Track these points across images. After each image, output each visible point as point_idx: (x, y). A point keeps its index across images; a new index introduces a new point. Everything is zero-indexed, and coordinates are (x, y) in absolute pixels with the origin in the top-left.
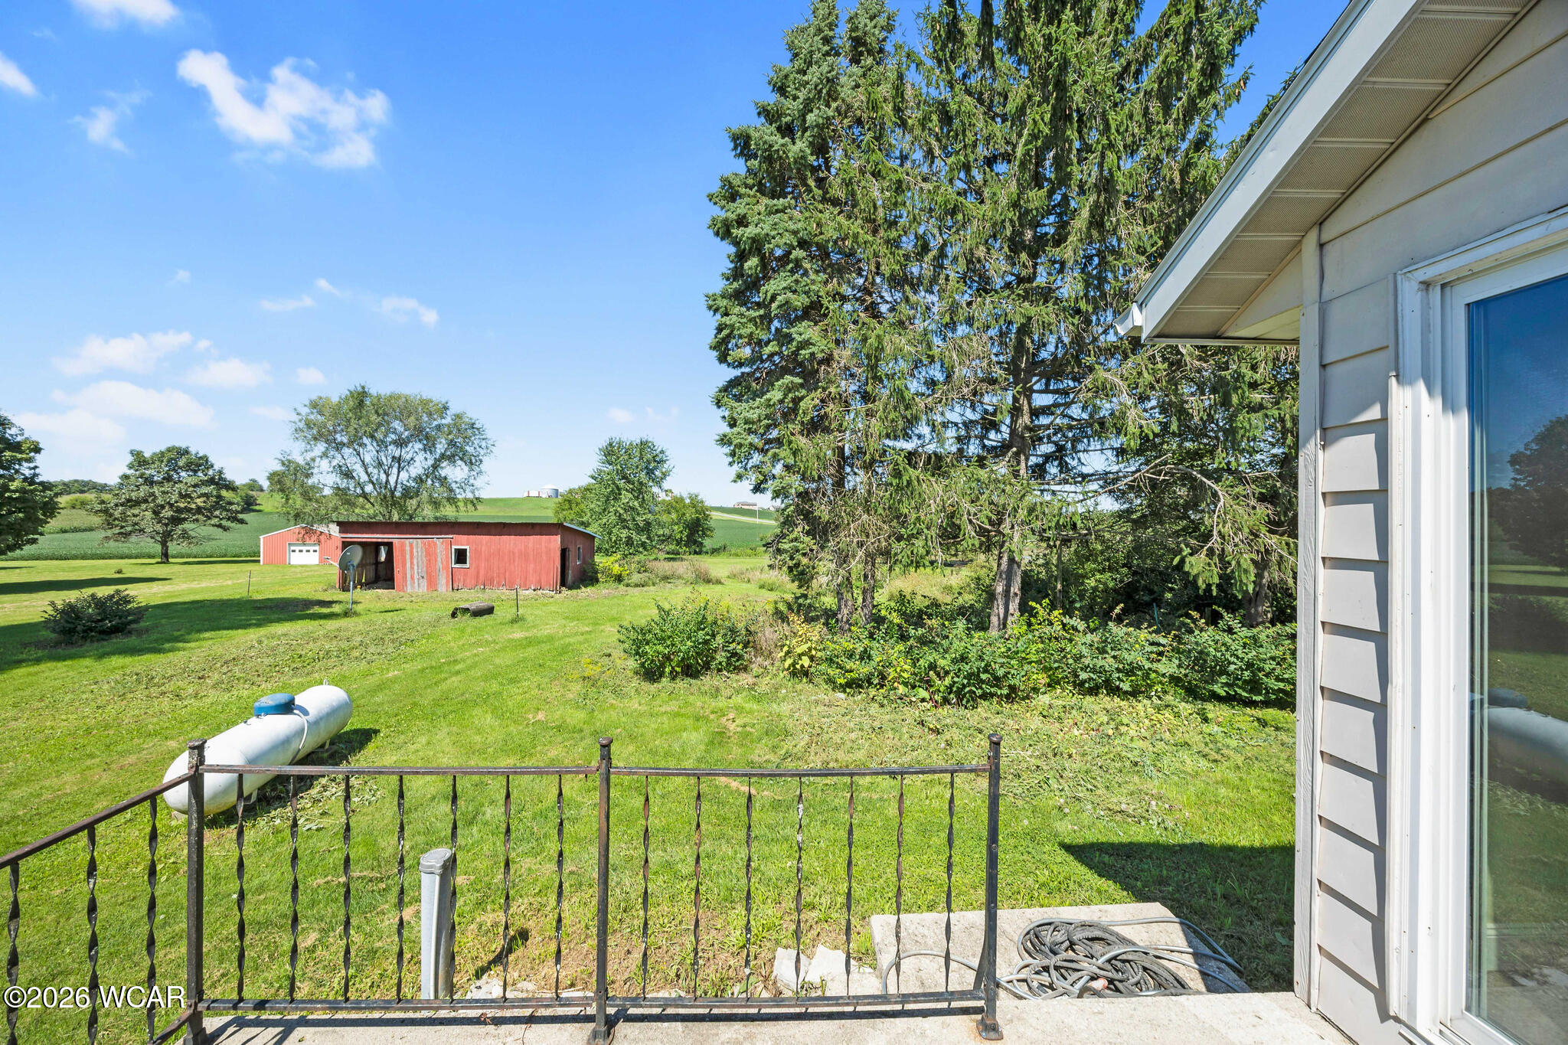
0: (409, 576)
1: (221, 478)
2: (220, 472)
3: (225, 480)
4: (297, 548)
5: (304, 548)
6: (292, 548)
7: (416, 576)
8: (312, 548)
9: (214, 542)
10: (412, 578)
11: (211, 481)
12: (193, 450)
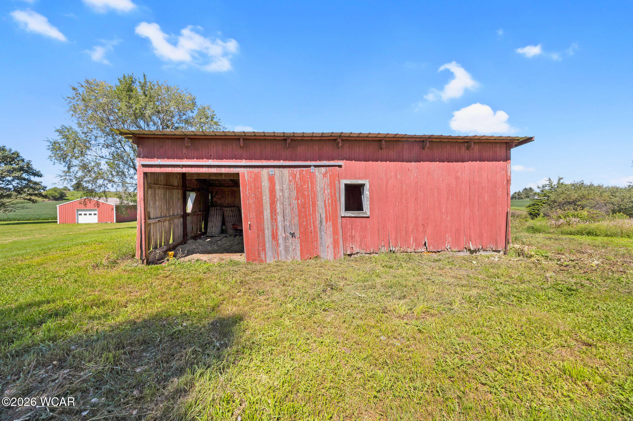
0: (268, 233)
1: (28, 167)
2: (28, 164)
3: (32, 169)
4: (83, 213)
5: (88, 213)
6: (79, 213)
7: (281, 234)
8: (93, 213)
9: (27, 210)
10: (275, 236)
11: (21, 169)
12: (7, 148)
